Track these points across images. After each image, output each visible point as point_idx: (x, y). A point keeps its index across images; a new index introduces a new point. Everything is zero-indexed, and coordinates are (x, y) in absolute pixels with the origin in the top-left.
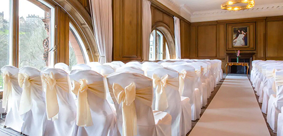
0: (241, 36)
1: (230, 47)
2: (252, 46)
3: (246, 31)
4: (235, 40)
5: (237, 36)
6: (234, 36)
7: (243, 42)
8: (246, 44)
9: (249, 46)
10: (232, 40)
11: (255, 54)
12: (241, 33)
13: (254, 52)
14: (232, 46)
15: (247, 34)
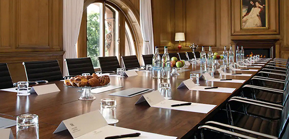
0: (256, 11)
1: (238, 29)
2: (273, 27)
3: (263, 3)
4: (245, 18)
5: (249, 11)
6: (244, 11)
7: (258, 21)
8: (263, 24)
9: (269, 28)
10: (241, 18)
11: (278, 40)
12: (255, 7)
13: (278, 37)
14: (241, 29)
15: (264, 7)
